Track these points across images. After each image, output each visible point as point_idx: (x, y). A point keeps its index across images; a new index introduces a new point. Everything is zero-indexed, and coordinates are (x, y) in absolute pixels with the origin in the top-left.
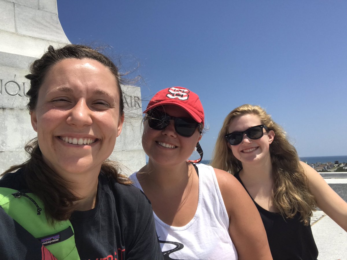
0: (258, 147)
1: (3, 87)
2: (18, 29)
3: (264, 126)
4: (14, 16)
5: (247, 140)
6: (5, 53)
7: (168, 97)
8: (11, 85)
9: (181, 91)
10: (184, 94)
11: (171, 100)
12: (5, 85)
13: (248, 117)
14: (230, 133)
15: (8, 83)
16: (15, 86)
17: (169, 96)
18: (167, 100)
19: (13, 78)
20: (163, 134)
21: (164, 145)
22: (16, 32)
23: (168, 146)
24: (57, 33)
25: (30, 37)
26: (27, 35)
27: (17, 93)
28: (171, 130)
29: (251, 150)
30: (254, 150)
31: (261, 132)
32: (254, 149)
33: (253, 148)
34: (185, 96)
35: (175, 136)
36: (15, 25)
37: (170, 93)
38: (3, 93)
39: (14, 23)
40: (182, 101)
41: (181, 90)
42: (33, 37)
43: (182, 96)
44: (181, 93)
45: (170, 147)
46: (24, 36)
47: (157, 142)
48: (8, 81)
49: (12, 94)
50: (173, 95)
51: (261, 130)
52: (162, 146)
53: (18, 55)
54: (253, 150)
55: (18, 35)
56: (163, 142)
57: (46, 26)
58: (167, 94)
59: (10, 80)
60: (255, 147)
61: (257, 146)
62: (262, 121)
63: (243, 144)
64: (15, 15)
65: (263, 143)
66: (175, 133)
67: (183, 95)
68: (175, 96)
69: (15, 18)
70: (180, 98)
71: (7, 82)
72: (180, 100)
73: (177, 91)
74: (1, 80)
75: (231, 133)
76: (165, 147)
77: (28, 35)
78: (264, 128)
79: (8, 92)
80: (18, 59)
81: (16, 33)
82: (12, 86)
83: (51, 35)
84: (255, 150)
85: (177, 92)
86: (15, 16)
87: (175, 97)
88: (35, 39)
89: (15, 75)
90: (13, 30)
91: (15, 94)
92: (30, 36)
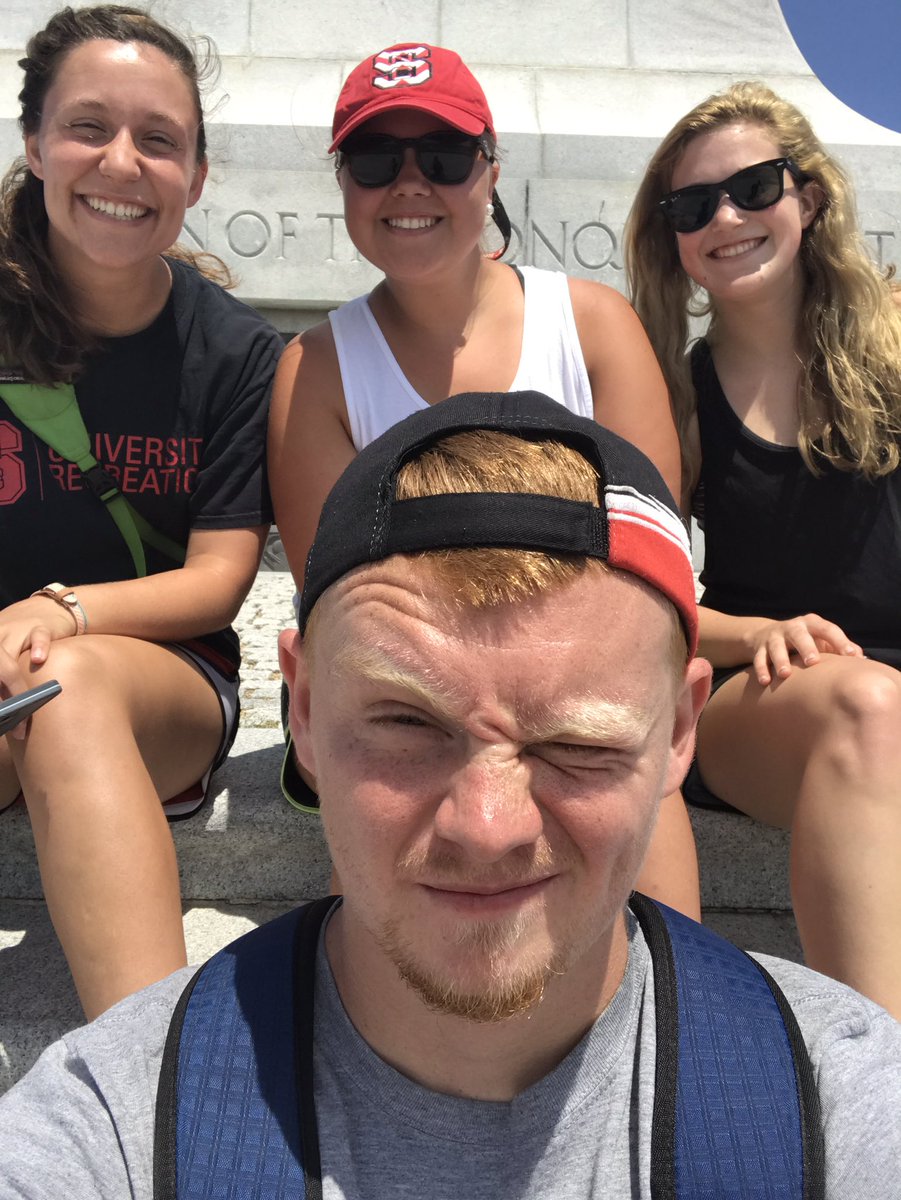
0: (763, 240)
1: (569, 245)
2: (636, 52)
3: (789, 163)
4: (627, 13)
5: (729, 214)
6: (585, 137)
7: (378, 87)
8: (590, 236)
9: (406, 56)
10: (419, 64)
11: (387, 93)
12: (575, 236)
13: (737, 132)
14: (674, 190)
15: (583, 231)
16: (602, 237)
17: (380, 82)
18: (378, 95)
19: (597, 213)
20: (395, 193)
21: (406, 224)
22: (629, 64)
23: (415, 224)
24: (763, 40)
25: (671, 72)
26: (662, 68)
27: (606, 258)
28: (412, 178)
29: (740, 249)
30: (750, 250)
31: (778, 187)
32: (752, 244)
33: (747, 241)
34: (422, 69)
35: (426, 193)
36: (629, 40)
37: (381, 74)
38: (567, 265)
39: (625, 37)
40: (417, 87)
41: (406, 52)
42: (680, 72)
43: (414, 72)
44: (409, 64)
45: (423, 225)
46: (654, 72)
47: (386, 221)
48: (582, 224)
49: (592, 263)
50: (389, 77)
51: (777, 180)
52: (400, 228)
53: (621, 139)
54: (747, 247)
55: (633, 71)
56: (401, 217)
57: (727, 25)
58: (374, 79)
59: (588, 221)
60: (756, 239)
61: (761, 233)
62: (784, 148)
63: (714, 230)
64: (628, 8)
65: (784, 223)
66: (425, 185)
67: (414, 68)
68: (396, 78)
69: (628, 16)
70: (409, 80)
71: (578, 228)
72: (410, 86)
73: (397, 60)
74: (564, 224)
75: (679, 188)
76: (410, 229)
77: (665, 66)
78: (789, 170)
79: (582, 258)
80: (620, 152)
81: (631, 70)
82: (594, 237)
83: (741, 52)
84: (756, 247)
85: (398, 65)
86: (630, 11)
87: (398, 80)
88: (686, 76)
89: (603, 203)
90: (620, 61)
91: (601, 262)
92: (673, 67)
